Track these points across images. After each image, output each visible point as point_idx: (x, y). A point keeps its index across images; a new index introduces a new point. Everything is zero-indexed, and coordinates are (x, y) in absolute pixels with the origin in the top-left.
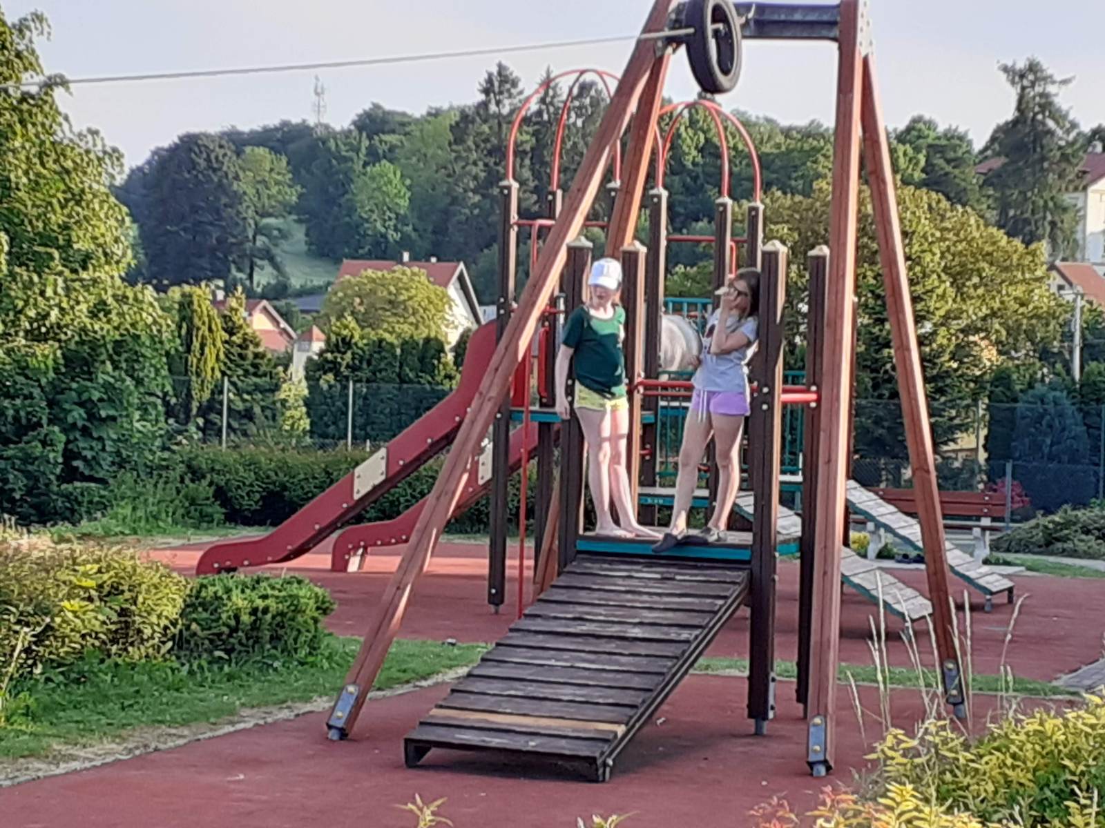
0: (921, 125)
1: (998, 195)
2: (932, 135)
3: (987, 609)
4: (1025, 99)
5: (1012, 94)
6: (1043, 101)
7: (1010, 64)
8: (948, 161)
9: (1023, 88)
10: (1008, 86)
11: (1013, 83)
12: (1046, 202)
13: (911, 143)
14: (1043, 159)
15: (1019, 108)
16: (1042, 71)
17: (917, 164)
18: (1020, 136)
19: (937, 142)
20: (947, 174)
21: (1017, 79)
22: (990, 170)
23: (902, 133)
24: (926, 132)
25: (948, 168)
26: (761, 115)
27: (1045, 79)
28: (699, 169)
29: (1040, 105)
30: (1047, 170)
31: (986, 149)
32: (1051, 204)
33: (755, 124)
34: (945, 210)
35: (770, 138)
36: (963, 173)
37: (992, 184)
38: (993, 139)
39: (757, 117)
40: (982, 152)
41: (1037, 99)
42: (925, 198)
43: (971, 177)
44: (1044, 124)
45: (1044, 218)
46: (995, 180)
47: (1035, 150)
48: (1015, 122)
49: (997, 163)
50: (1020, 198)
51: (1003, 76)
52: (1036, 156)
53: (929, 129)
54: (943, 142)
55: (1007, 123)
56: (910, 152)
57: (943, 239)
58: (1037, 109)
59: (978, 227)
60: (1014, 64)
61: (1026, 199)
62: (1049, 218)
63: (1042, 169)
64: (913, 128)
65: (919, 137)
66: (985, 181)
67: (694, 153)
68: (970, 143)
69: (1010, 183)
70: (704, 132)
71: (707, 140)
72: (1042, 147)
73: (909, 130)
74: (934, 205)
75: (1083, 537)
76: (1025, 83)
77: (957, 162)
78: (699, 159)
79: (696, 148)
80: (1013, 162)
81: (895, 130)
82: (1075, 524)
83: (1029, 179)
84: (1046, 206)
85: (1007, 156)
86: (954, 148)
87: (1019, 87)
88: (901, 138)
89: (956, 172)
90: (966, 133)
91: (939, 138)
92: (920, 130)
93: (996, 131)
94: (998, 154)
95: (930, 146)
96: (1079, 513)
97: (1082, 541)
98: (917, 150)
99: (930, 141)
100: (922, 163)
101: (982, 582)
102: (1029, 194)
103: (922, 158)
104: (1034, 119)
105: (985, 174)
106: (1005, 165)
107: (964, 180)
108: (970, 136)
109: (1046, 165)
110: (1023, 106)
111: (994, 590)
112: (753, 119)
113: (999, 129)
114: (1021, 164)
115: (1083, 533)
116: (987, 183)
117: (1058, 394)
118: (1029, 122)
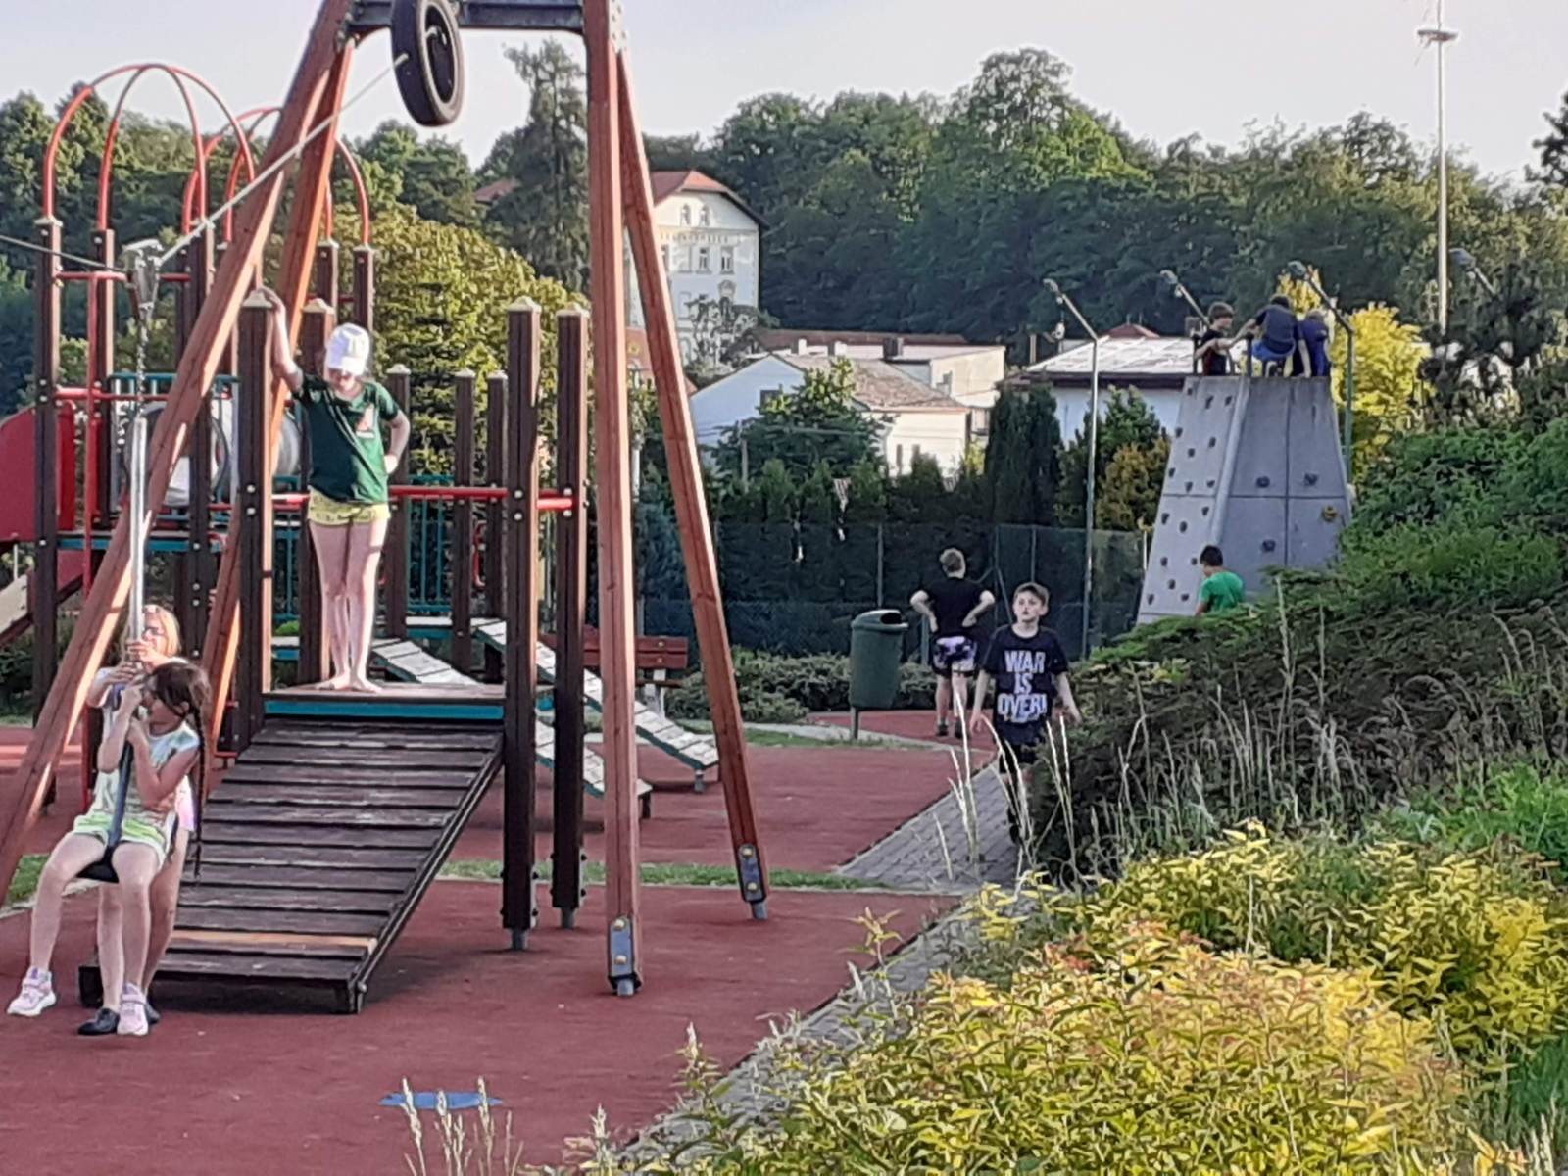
0: (394, 134)
1: (509, 232)
2: (409, 146)
3: (698, 788)
4: (545, 98)
5: (524, 91)
6: (566, 100)
7: (520, 48)
8: (435, 184)
9: (539, 82)
10: (518, 78)
11: (525, 74)
12: (575, 242)
13: (381, 159)
14: (570, 182)
15: (534, 112)
16: (564, 57)
17: (389, 189)
18: (536, 149)
19: (420, 158)
20: (435, 203)
21: (530, 69)
22: (496, 197)
23: (368, 144)
24: (401, 143)
25: (438, 196)
26: (162, 119)
27: (567, 69)
28: (78, 198)
29: (562, 106)
30: (576, 198)
31: (486, 168)
32: (582, 246)
33: (156, 132)
35: (178, 152)
36: (457, 201)
37: (499, 218)
38: (497, 154)
39: (158, 122)
40: (481, 173)
41: (559, 98)
43: (470, 202)
44: (569, 132)
45: (575, 264)
46: (502, 212)
47: (557, 172)
48: (529, 131)
49: (504, 188)
50: (541, 236)
51: (511, 65)
52: (560, 179)
53: (405, 139)
54: (429, 158)
55: (518, 132)
56: (380, 172)
58: (558, 112)
60: (526, 47)
61: (548, 238)
62: (580, 264)
63: (569, 197)
64: (383, 139)
65: (391, 151)
66: (489, 214)
67: (70, 173)
68: (464, 159)
69: (526, 216)
70: (84, 144)
71: (87, 153)
72: (567, 164)
73: (378, 140)
75: (767, 695)
76: (542, 75)
77: (449, 187)
78: (78, 182)
79: (72, 166)
80: (528, 187)
81: (358, 140)
83: (553, 211)
84: (575, 248)
85: (519, 177)
86: (444, 167)
87: (533, 81)
88: (367, 152)
89: (449, 200)
90: (457, 146)
91: (422, 153)
92: (392, 141)
93: (499, 143)
94: (507, 176)
95: (411, 164)
97: (766, 700)
98: (389, 169)
99: (407, 155)
100: (399, 189)
101: (689, 752)
102: (552, 231)
103: (397, 179)
104: (555, 125)
105: (488, 203)
106: (516, 190)
107: (460, 212)
108: (464, 150)
109: (573, 190)
110: (540, 107)
111: (706, 763)
112: (152, 124)
113: (503, 141)
114: (539, 188)
115: (766, 689)
116: (493, 216)
118: (549, 130)
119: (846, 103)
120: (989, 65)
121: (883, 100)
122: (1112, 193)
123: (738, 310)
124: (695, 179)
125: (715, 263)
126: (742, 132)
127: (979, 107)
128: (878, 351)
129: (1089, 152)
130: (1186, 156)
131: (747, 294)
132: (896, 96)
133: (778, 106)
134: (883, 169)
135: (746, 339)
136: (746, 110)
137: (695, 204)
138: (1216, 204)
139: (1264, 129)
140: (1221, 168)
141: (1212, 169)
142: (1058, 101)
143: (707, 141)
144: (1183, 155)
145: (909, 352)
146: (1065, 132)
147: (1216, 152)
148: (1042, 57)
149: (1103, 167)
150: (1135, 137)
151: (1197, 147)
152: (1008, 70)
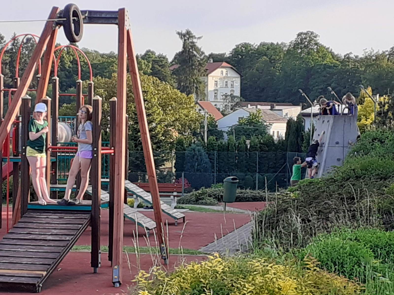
0: (150, 53)
1: (177, 78)
2: (153, 56)
3: (176, 224)
4: (186, 44)
5: (181, 42)
6: (192, 44)
7: (180, 32)
8: (160, 66)
9: (185, 40)
10: (180, 39)
11: (181, 38)
12: (194, 80)
13: (146, 59)
14: (193, 65)
15: (184, 47)
16: (191, 34)
17: (148, 67)
18: (184, 57)
19: (155, 59)
20: (159, 70)
21: (183, 37)
22: (174, 69)
23: (143, 56)
24: (152, 56)
25: (160, 68)
27: (192, 37)
28: (71, 69)
29: (191, 46)
30: (194, 69)
31: (173, 61)
32: (196, 81)
33: (91, 53)
34: (159, 83)
35: (96, 58)
36: (165, 70)
37: (175, 74)
38: (175, 58)
39: (92, 50)
40: (171, 63)
41: (190, 44)
42: (151, 79)
43: (168, 71)
44: (193, 53)
45: (194, 86)
46: (176, 73)
47: (189, 62)
48: (182, 52)
49: (176, 66)
50: (185, 79)
51: (178, 36)
52: (190, 64)
53: (153, 54)
54: (158, 59)
55: (180, 52)
56: (146, 62)
57: (158, 94)
59: (171, 89)
60: (182, 31)
61: (187, 79)
63: (192, 68)
64: (147, 54)
65: (149, 58)
66: (172, 73)
67: (69, 63)
68: (167, 59)
69: (181, 73)
70: (72, 56)
71: (73, 58)
72: (192, 61)
73: (145, 55)
74: (155, 82)
75: (209, 198)
76: (186, 38)
77: (163, 66)
78: (71, 65)
79: (70, 61)
80: (182, 66)
81: (141, 55)
82: (206, 193)
83: (188, 72)
85: (180, 64)
86: (161, 61)
87: (183, 40)
88: (143, 58)
89: (163, 69)
90: (166, 56)
91: (156, 58)
92: (149, 55)
93: (176, 55)
94: (177, 63)
95: (153, 61)
96: (207, 190)
98: (149, 62)
99: (153, 59)
100: (151, 67)
101: (174, 215)
102: (188, 77)
103: (150, 65)
104: (189, 51)
105: (172, 70)
106: (179, 67)
107: (165, 73)
108: (167, 57)
110: (185, 46)
111: (178, 218)
112: (90, 51)
114: (185, 67)
115: (209, 196)
116: (173, 73)
117: (199, 148)
118: (187, 52)
119: (263, 45)
120: (299, 35)
121: (272, 44)
122: (330, 67)
123: (235, 97)
124: (224, 64)
125: (229, 85)
126: (237, 52)
127: (296, 45)
128: (269, 107)
129: (324, 57)
130: (348, 58)
131: (237, 93)
132: (275, 43)
133: (246, 46)
134: (272, 61)
135: (237, 104)
136: (238, 46)
137: (224, 70)
138: (356, 70)
139: (368, 51)
140: (357, 60)
141: (355, 61)
142: (316, 44)
143: (228, 55)
144: (348, 57)
145: (277, 108)
146: (318, 52)
147: (357, 57)
148: (312, 33)
149: (327, 61)
150: (336, 53)
151: (352, 56)
152: (304, 36)
